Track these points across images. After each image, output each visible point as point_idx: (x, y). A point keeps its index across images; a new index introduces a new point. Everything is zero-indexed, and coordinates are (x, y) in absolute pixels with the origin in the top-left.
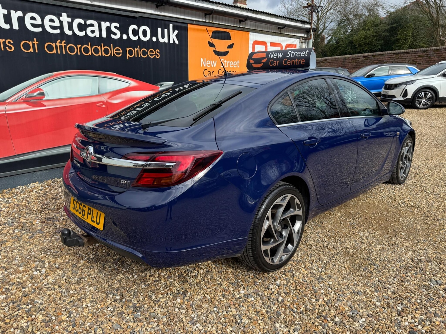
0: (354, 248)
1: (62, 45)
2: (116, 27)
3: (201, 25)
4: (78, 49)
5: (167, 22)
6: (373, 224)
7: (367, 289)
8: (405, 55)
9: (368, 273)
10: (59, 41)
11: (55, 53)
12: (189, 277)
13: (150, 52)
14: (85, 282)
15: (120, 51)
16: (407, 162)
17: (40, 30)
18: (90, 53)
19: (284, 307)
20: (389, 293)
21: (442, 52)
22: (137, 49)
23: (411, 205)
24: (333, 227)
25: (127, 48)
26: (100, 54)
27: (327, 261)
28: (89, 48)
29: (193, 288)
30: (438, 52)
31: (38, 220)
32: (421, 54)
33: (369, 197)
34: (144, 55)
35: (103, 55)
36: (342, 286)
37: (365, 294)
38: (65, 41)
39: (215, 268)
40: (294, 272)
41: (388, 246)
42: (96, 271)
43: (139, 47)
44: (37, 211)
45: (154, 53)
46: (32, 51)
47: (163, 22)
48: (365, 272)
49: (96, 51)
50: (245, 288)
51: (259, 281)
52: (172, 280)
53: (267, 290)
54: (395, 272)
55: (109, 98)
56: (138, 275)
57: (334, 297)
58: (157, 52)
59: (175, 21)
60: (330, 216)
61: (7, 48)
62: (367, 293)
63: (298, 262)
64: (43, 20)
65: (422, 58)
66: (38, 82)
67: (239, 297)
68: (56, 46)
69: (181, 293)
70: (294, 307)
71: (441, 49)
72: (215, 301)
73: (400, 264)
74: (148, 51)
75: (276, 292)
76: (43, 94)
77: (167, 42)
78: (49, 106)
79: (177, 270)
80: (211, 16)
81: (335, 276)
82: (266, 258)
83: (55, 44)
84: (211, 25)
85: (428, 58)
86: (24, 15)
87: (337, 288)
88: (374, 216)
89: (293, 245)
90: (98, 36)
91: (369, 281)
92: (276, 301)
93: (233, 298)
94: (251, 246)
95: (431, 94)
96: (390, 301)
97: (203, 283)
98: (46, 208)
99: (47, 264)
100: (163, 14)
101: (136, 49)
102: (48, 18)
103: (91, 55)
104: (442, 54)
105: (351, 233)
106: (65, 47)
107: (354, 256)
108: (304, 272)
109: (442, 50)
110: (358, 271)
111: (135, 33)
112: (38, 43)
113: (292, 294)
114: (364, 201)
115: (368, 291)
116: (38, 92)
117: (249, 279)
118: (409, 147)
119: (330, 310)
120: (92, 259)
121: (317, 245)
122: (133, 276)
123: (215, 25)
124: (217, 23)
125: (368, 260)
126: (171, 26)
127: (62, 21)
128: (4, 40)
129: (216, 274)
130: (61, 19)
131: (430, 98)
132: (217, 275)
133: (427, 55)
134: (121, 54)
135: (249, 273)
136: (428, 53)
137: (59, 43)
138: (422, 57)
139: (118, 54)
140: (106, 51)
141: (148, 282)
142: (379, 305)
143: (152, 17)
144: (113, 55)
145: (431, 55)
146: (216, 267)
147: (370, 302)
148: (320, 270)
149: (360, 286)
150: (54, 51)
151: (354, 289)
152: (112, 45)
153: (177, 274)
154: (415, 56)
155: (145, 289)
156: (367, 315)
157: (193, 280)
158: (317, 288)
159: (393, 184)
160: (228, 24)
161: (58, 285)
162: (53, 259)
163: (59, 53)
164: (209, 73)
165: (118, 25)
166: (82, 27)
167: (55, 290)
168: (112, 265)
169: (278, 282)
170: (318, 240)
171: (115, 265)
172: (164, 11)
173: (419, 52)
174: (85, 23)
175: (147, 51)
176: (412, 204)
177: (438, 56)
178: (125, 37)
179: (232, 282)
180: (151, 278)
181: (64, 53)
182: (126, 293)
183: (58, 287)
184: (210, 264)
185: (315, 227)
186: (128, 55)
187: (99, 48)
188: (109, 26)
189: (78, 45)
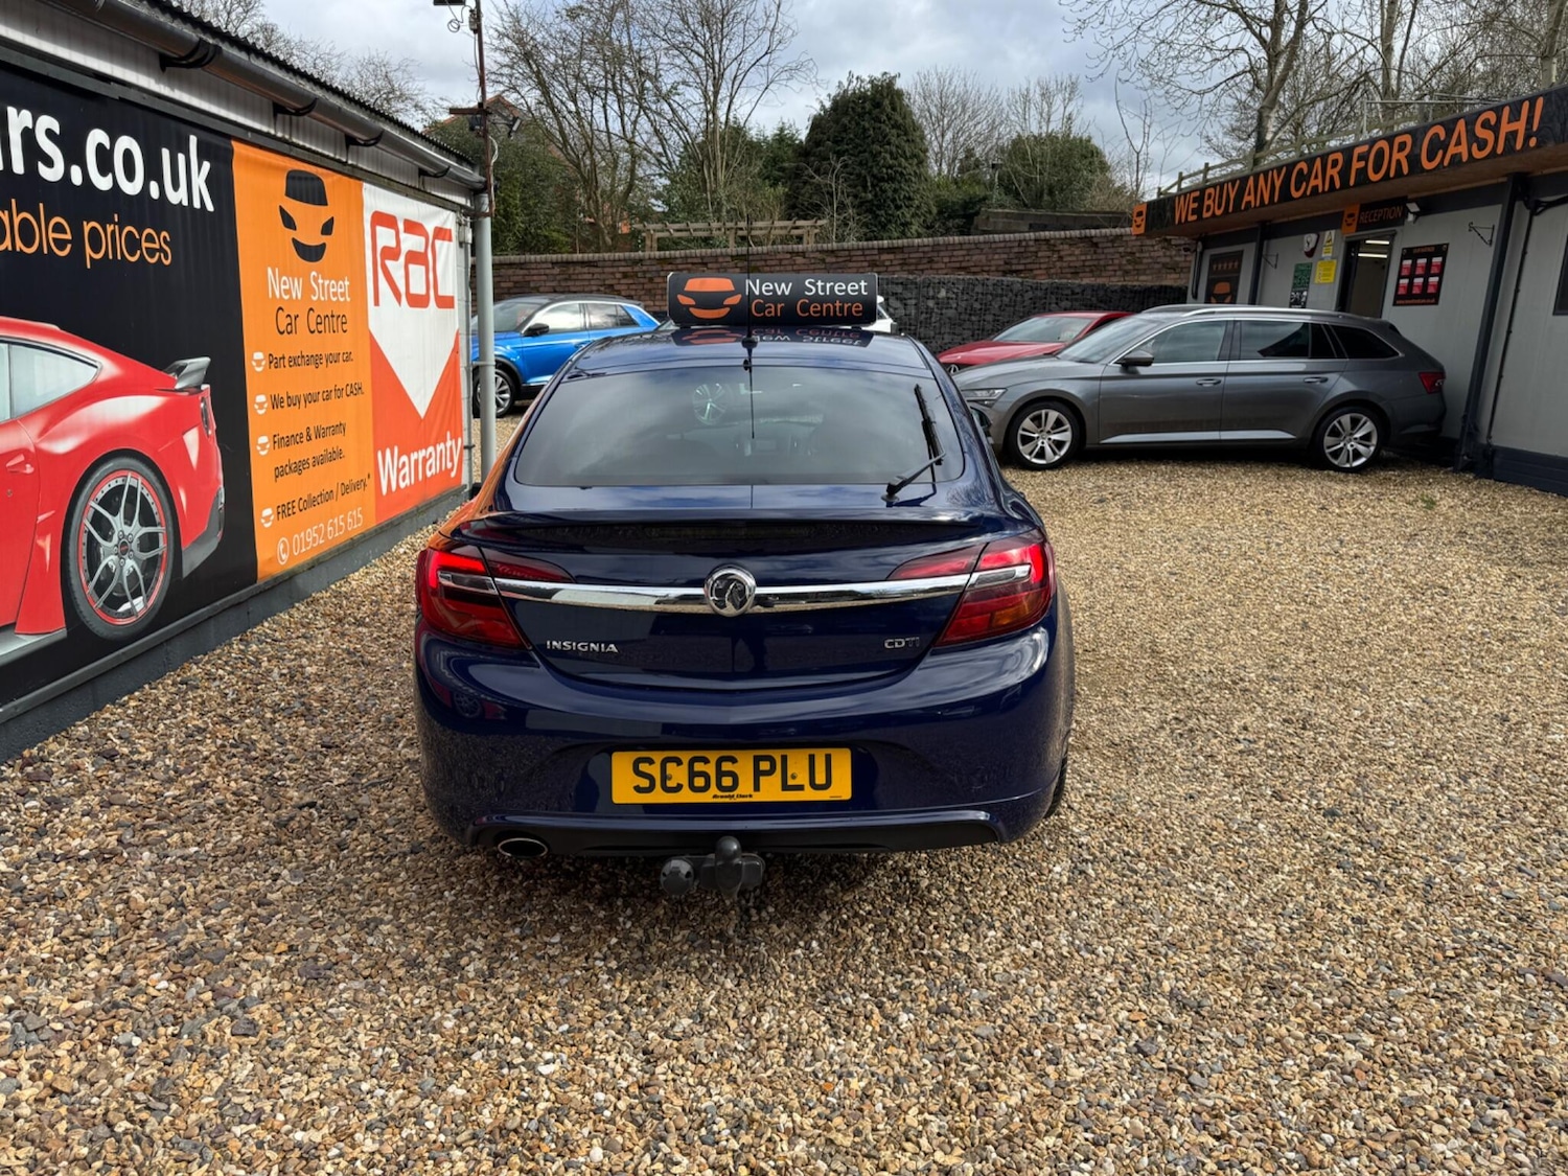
5: (184, 128)
8: (586, 270)
21: (680, 267)
32: (629, 269)
45: (157, 246)
55: (43, 432)
65: (631, 281)
74: (141, 235)
84: (285, 148)
85: (646, 281)
101: (110, 228)
109: (678, 261)
133: (644, 272)
136: (645, 268)
139: (61, 244)
145: (654, 274)
154: (613, 273)
160: (323, 148)
164: (288, 320)
186: (88, 250)
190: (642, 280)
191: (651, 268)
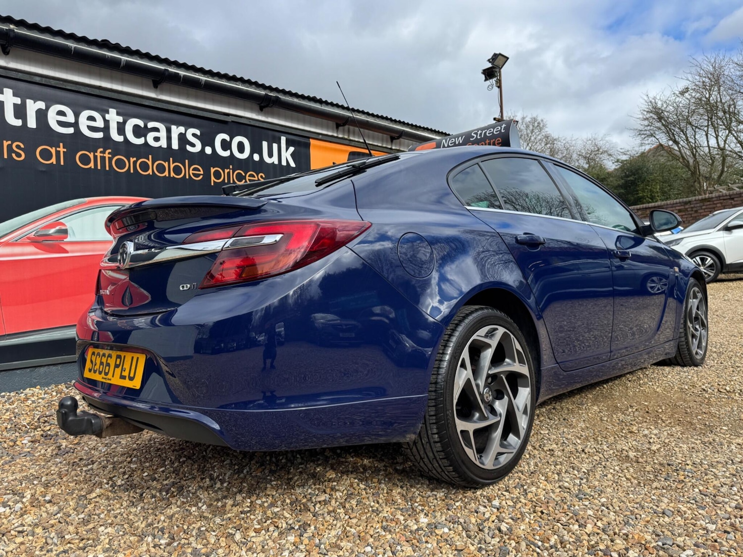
0: (637, 450)
1: (105, 157)
2: (194, 135)
3: (331, 142)
4: (130, 164)
6: (664, 418)
7: (681, 506)
9: (676, 483)
10: (102, 150)
11: (93, 167)
12: (313, 504)
13: (249, 176)
14: (99, 520)
15: (200, 171)
16: (700, 327)
17: (71, 130)
18: (150, 172)
19: (514, 539)
20: (729, 510)
21: (715, 202)
22: (228, 170)
23: (726, 389)
24: (588, 426)
25: (212, 168)
26: (166, 173)
27: (588, 470)
28: (150, 163)
29: (321, 519)
30: (708, 203)
31: (26, 438)
32: (682, 207)
33: (645, 384)
34: (240, 181)
35: (172, 176)
36: (629, 505)
37: (679, 514)
38: (110, 151)
39: (365, 489)
40: (525, 487)
41: (702, 445)
42: (125, 504)
43: (231, 167)
44: (28, 427)
46: (55, 163)
47: (270, 132)
48: (669, 483)
49: (161, 169)
50: (429, 515)
51: (457, 504)
52: (278, 509)
53: (476, 514)
54: (729, 478)
56: (210, 506)
57: (617, 520)
58: (261, 177)
59: (290, 132)
60: (580, 411)
61: (14, 155)
62: (683, 513)
63: (532, 473)
64: (77, 116)
65: (684, 214)
66: (58, 211)
67: (418, 528)
68: (95, 157)
69: (297, 527)
70: (535, 539)
71: (712, 198)
72: (369, 536)
73: (735, 468)
74: (246, 174)
75: (494, 517)
76: (65, 232)
77: (276, 162)
78: (74, 252)
79: (289, 494)
80: (347, 127)
81: (609, 490)
82: (466, 449)
83: (94, 155)
85: (693, 212)
86: (47, 108)
87: (619, 507)
88: (662, 409)
89: (517, 434)
90: (165, 145)
91: (681, 494)
92: (497, 532)
93: (405, 531)
94: (434, 418)
95: (712, 259)
96: (735, 521)
97: (342, 510)
98: (45, 422)
99: (29, 496)
100: (270, 120)
102: (86, 114)
103: (151, 174)
104: (715, 206)
105: (624, 431)
106: (110, 159)
107: (640, 460)
108: (546, 486)
109: (714, 199)
110: (653, 481)
111: (226, 145)
112: (65, 150)
113: (527, 520)
114: (638, 390)
115: (684, 509)
116: (58, 228)
117: (436, 501)
118: (698, 300)
119: (612, 541)
120: (120, 486)
121: (563, 450)
122: (199, 508)
123: (353, 144)
124: (357, 140)
125: (669, 465)
126: (283, 139)
127: (108, 121)
128: (9, 142)
129: (368, 498)
130: (107, 117)
131: (711, 266)
132: (371, 498)
133: (692, 208)
134: (201, 177)
135: (435, 493)
136: (692, 206)
137: (101, 152)
138: (684, 211)
140: (177, 170)
141: (229, 515)
142: (714, 528)
143: (252, 123)
144: (187, 177)
145: (698, 208)
146: (367, 488)
147: (694, 526)
148: (578, 483)
149: (666, 502)
150: (92, 165)
151: (655, 507)
152: (187, 161)
153: (288, 501)
155: (222, 525)
156: (695, 545)
157: (322, 508)
158: (577, 507)
159: (684, 366)
161: (43, 527)
162: (43, 489)
163: (99, 168)
165: (198, 132)
166: (139, 132)
167: (33, 536)
168: (158, 494)
169: (496, 502)
170: (564, 443)
171: (164, 493)
172: (273, 115)
173: (678, 205)
174: (146, 126)
175: (244, 175)
176: (728, 389)
177: (710, 208)
178: (208, 150)
179: (401, 507)
180: (235, 509)
181: (107, 169)
182: (181, 533)
183: (41, 530)
184: (356, 484)
185: (554, 426)
187: (166, 165)
188: (184, 132)
189: (131, 158)
190: (690, 212)
191: (696, 205)
